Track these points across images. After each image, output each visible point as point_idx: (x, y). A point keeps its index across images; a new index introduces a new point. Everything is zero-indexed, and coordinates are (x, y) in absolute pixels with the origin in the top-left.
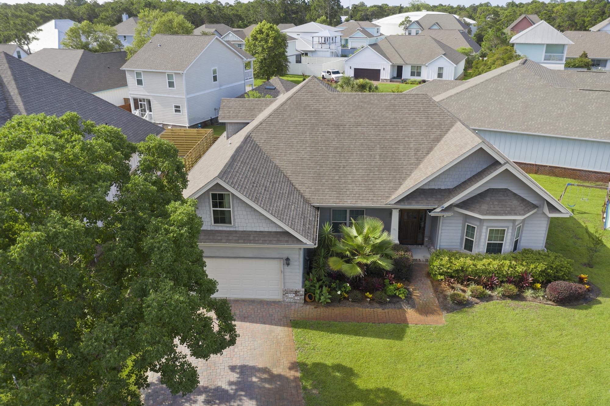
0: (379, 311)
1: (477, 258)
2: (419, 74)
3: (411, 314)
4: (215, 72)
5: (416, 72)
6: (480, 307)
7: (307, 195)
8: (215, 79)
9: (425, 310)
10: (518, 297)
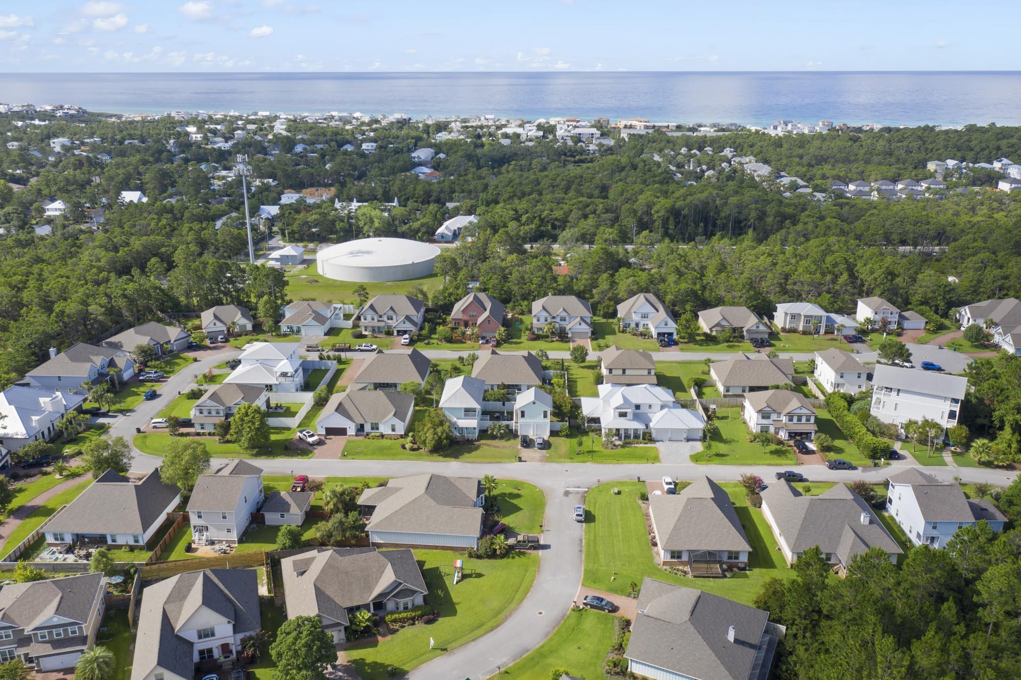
0: (370, 639)
1: (400, 613)
2: (377, 429)
3: (379, 638)
4: (245, 498)
5: (375, 427)
6: (401, 631)
7: (341, 604)
8: (246, 501)
9: (384, 636)
10: (413, 624)
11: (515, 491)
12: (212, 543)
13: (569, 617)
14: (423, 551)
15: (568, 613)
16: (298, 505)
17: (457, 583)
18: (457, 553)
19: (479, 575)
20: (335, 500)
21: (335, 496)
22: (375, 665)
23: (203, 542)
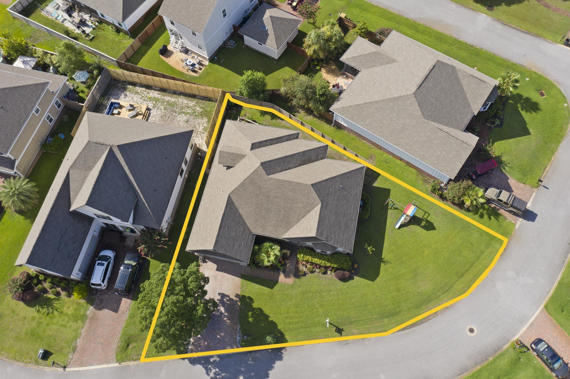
3: (282, 277)
4: (224, 11)
6: (309, 276)
7: (251, 229)
8: (225, 15)
9: (287, 276)
10: (325, 273)
11: (535, 97)
12: (186, 51)
13: (503, 354)
14: (386, 155)
15: (506, 347)
16: (277, 38)
17: (402, 226)
18: (420, 177)
19: (430, 227)
20: (316, 47)
21: (318, 42)
22: (260, 314)
23: (179, 46)
